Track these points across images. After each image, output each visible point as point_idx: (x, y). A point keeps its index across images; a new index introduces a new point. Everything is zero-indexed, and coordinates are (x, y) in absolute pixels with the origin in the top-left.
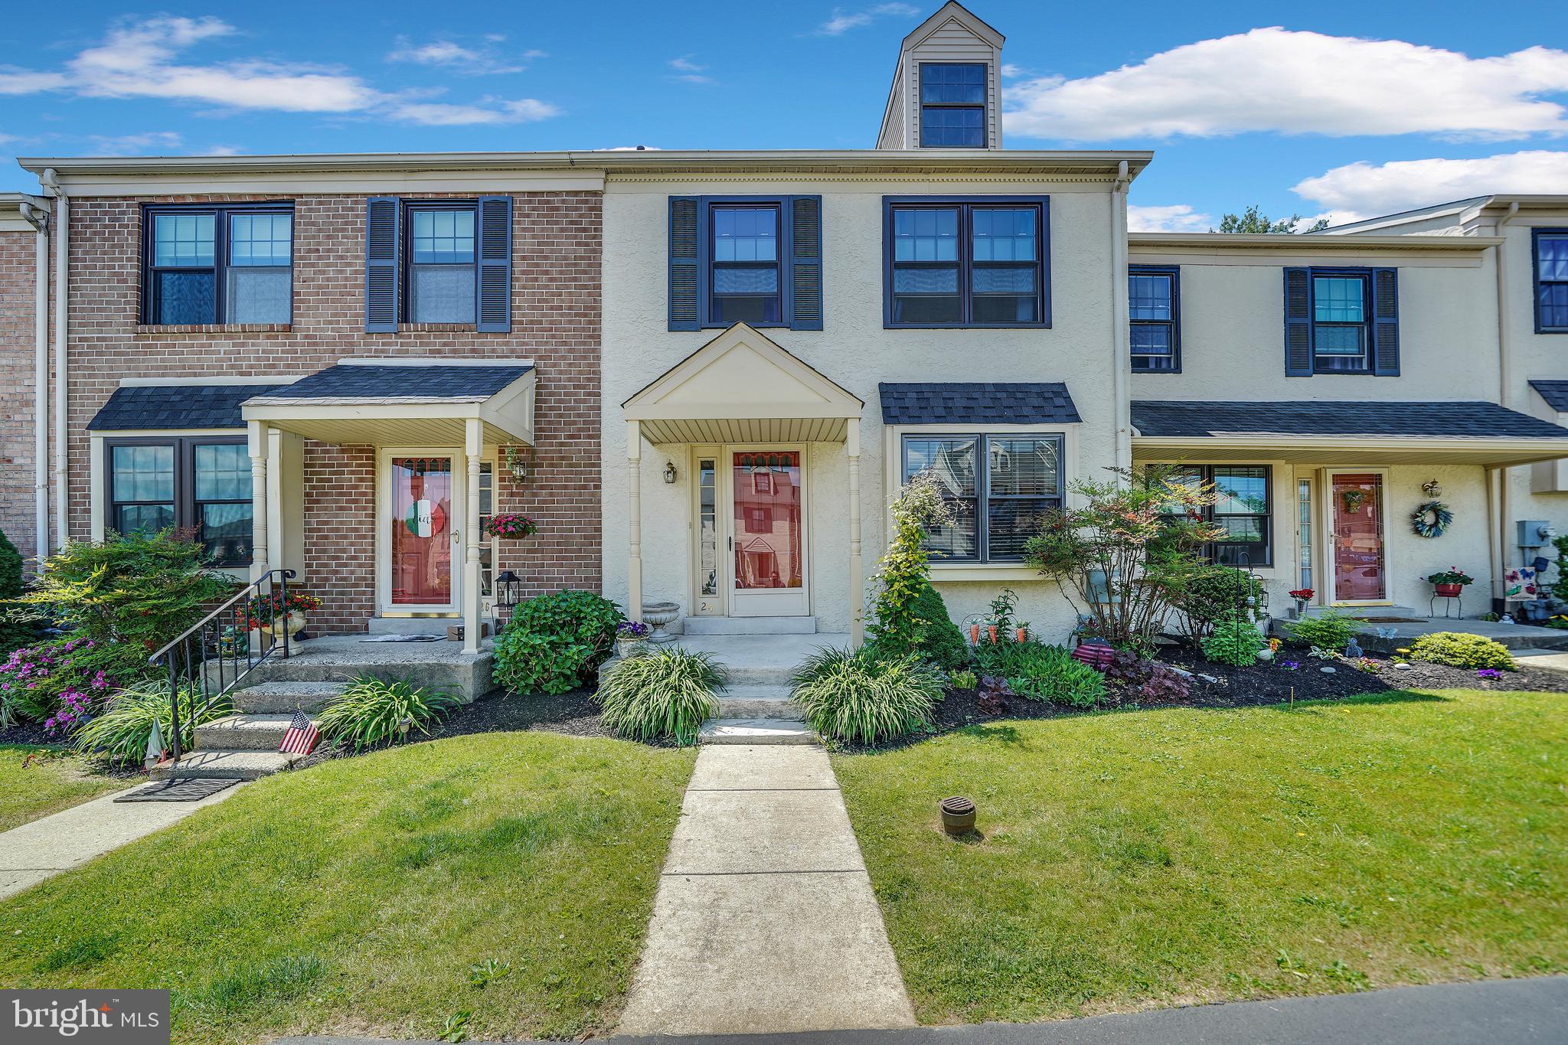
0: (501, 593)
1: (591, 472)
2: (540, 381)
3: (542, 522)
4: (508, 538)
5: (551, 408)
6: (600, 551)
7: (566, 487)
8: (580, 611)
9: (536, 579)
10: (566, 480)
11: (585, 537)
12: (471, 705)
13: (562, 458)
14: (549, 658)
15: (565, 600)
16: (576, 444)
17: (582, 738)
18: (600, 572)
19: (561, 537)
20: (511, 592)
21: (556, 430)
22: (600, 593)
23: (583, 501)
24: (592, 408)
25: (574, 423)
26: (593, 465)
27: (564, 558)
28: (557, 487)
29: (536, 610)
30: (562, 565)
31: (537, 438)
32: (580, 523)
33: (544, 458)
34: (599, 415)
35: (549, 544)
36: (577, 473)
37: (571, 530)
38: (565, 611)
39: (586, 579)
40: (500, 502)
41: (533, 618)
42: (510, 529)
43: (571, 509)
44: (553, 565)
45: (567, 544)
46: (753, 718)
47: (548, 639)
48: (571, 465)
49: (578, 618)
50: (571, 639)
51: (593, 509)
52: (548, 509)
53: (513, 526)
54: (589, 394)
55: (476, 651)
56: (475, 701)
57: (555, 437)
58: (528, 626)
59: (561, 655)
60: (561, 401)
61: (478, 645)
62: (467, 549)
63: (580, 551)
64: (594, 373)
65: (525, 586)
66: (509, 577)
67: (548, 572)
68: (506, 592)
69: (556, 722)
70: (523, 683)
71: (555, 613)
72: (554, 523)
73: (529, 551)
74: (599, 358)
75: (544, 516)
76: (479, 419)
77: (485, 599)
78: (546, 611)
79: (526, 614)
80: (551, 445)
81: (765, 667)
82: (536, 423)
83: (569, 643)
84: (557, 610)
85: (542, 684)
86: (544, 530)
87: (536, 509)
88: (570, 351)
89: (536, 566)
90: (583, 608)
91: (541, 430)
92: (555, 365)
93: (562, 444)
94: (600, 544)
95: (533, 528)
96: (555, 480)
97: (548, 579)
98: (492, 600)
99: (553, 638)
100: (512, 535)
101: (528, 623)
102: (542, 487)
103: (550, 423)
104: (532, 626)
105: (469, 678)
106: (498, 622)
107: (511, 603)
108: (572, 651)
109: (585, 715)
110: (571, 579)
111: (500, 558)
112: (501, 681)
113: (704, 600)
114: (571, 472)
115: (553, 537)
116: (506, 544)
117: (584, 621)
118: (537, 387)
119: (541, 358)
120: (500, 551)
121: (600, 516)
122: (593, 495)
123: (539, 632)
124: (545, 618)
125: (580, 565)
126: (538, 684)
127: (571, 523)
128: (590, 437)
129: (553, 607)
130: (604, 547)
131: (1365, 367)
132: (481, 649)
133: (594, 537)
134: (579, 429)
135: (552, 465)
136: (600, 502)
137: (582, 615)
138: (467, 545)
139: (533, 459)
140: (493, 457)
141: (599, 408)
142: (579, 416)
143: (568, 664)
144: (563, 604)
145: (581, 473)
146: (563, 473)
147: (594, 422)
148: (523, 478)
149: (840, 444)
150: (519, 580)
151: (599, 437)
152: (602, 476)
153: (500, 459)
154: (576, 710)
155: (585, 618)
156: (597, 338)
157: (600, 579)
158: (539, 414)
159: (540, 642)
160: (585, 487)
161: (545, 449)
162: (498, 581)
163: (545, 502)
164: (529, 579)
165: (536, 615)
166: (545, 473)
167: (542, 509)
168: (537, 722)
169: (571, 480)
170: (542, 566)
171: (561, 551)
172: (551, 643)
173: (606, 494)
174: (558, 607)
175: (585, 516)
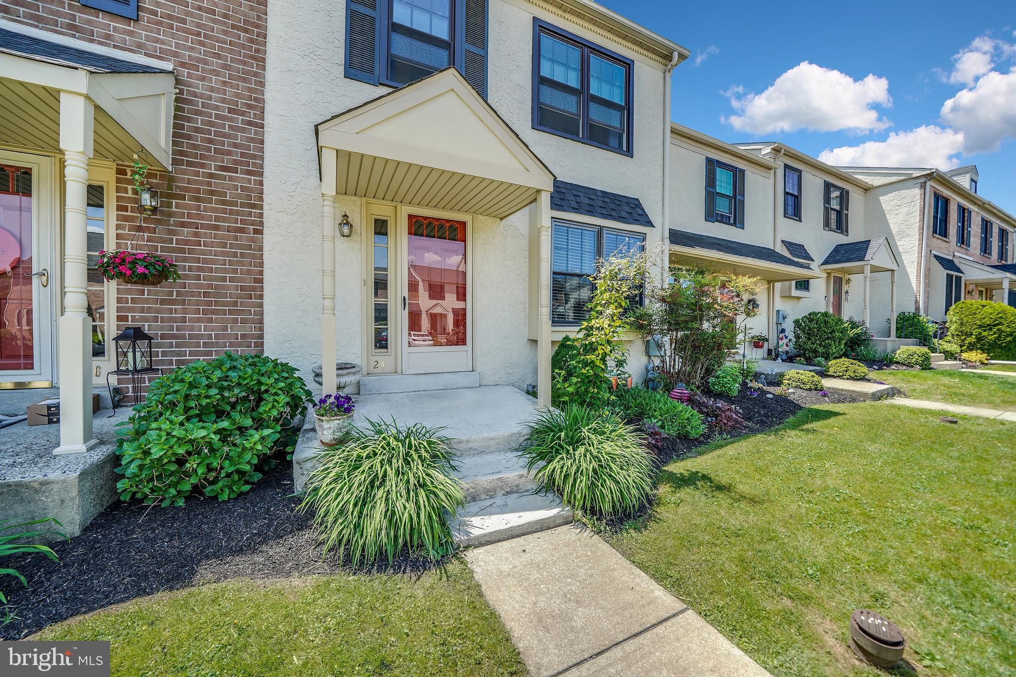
0: (121, 354)
1: (250, 214)
2: (181, 92)
3: (184, 267)
4: (135, 283)
5: (197, 130)
6: (261, 305)
7: (216, 228)
8: (259, 383)
9: (175, 337)
10: (217, 219)
11: (242, 288)
12: (76, 540)
13: (212, 193)
14: (218, 454)
15: (233, 368)
16: (231, 179)
17: (296, 581)
18: (261, 329)
19: (210, 286)
20: (138, 355)
21: (203, 157)
22: (262, 351)
23: (239, 246)
24: (252, 140)
25: (229, 153)
26: (254, 206)
27: (213, 312)
28: (203, 226)
29: (193, 385)
30: (211, 320)
31: (175, 162)
32: (235, 271)
33: (186, 189)
34: (262, 150)
35: (192, 294)
36: (231, 212)
37: (224, 279)
38: (239, 384)
39: (244, 336)
40: (118, 236)
41: (187, 397)
42: (140, 269)
43: (223, 254)
44: (199, 320)
45: (217, 295)
46: (492, 497)
47: (215, 427)
48: (224, 203)
49: (259, 392)
50: (248, 422)
51: (253, 256)
52: (190, 251)
53: (146, 267)
54: (250, 123)
55: (82, 448)
56: (85, 530)
57: (203, 166)
58: (180, 408)
59: (235, 445)
60: (211, 124)
61: (88, 434)
62: (63, 294)
63: (235, 304)
64: (256, 99)
65: (159, 345)
66: (134, 335)
67: (192, 328)
68: (130, 355)
69: (240, 551)
70: (173, 491)
71: (222, 389)
72: (200, 269)
73: (163, 302)
74: (262, 84)
75: (185, 260)
76: (87, 97)
77: (97, 362)
78: (209, 387)
79: (175, 392)
80: (197, 174)
81: (486, 435)
82: (175, 143)
83: (247, 429)
84: (225, 384)
85: (205, 487)
86: (186, 277)
87: (174, 250)
88: (225, 67)
89: (174, 320)
90: (263, 379)
91: (182, 153)
92: (203, 79)
93: (211, 176)
94: (261, 297)
95: (175, 272)
96: (202, 217)
97: (191, 337)
98: (108, 363)
99: (225, 424)
100: (143, 279)
101: (181, 405)
102: (183, 225)
103: (195, 147)
104: (187, 410)
105: (73, 499)
106: (117, 391)
107: (139, 367)
108: (253, 440)
109: (286, 533)
110: (224, 336)
111: (119, 310)
112: (134, 493)
113: (376, 358)
114: (224, 211)
115: (199, 286)
116: (129, 292)
117: (265, 396)
118: (177, 100)
119: (183, 65)
120: (119, 300)
121: (261, 265)
122: (253, 240)
123: (200, 417)
124: (207, 397)
125: (235, 321)
126: (197, 489)
127: (225, 271)
128: (249, 173)
129: (220, 379)
130: (266, 301)
131: (732, 221)
132: (93, 442)
133: (254, 289)
134: (235, 162)
135: (198, 199)
136: (261, 249)
137: (263, 388)
138: (63, 287)
139: (170, 187)
140: (107, 177)
141: (262, 142)
142: (236, 145)
143: (248, 456)
144: (232, 374)
145: (238, 213)
146: (213, 210)
147: (254, 157)
148: (154, 210)
149: (498, 220)
150: (150, 338)
151: (261, 174)
152: (265, 220)
153: (118, 181)
154: (269, 526)
155: (267, 391)
156: (262, 62)
157: (261, 337)
158: (178, 133)
159: (203, 433)
160: (242, 230)
161: (185, 177)
162: (117, 339)
163: (187, 242)
164: (163, 337)
165: (194, 392)
166: (186, 207)
167: (182, 251)
168: (208, 557)
169: (224, 220)
170: (184, 320)
171: (210, 303)
172: (218, 432)
173: (269, 240)
174: (226, 378)
175: (241, 263)
